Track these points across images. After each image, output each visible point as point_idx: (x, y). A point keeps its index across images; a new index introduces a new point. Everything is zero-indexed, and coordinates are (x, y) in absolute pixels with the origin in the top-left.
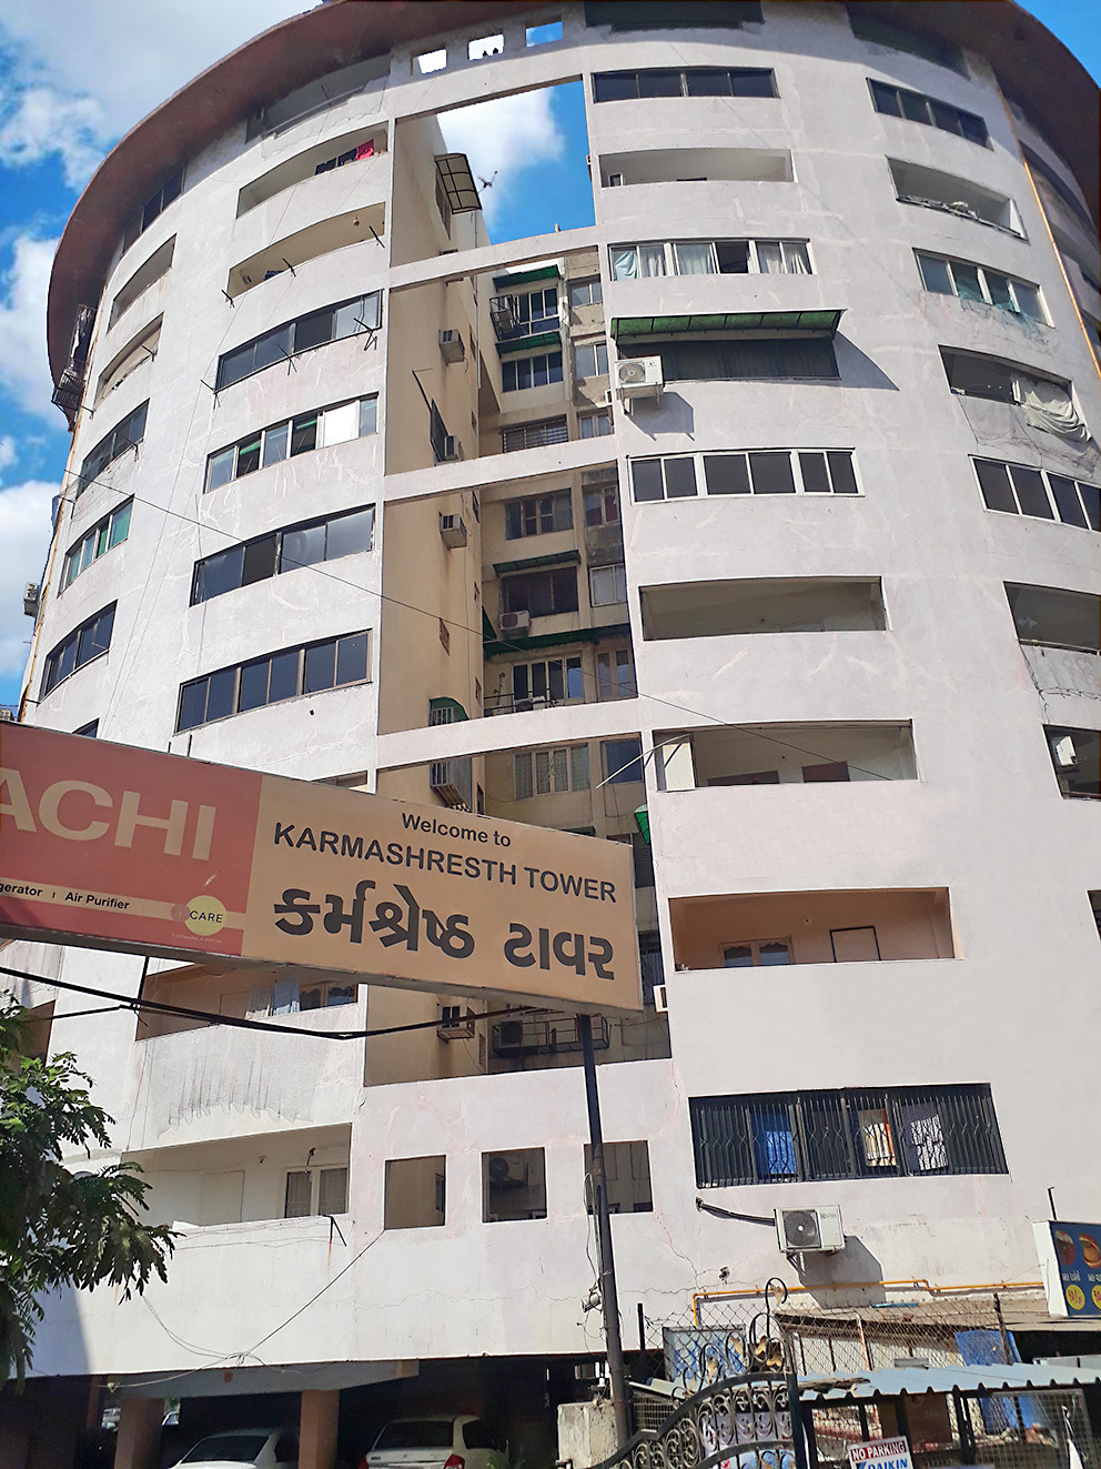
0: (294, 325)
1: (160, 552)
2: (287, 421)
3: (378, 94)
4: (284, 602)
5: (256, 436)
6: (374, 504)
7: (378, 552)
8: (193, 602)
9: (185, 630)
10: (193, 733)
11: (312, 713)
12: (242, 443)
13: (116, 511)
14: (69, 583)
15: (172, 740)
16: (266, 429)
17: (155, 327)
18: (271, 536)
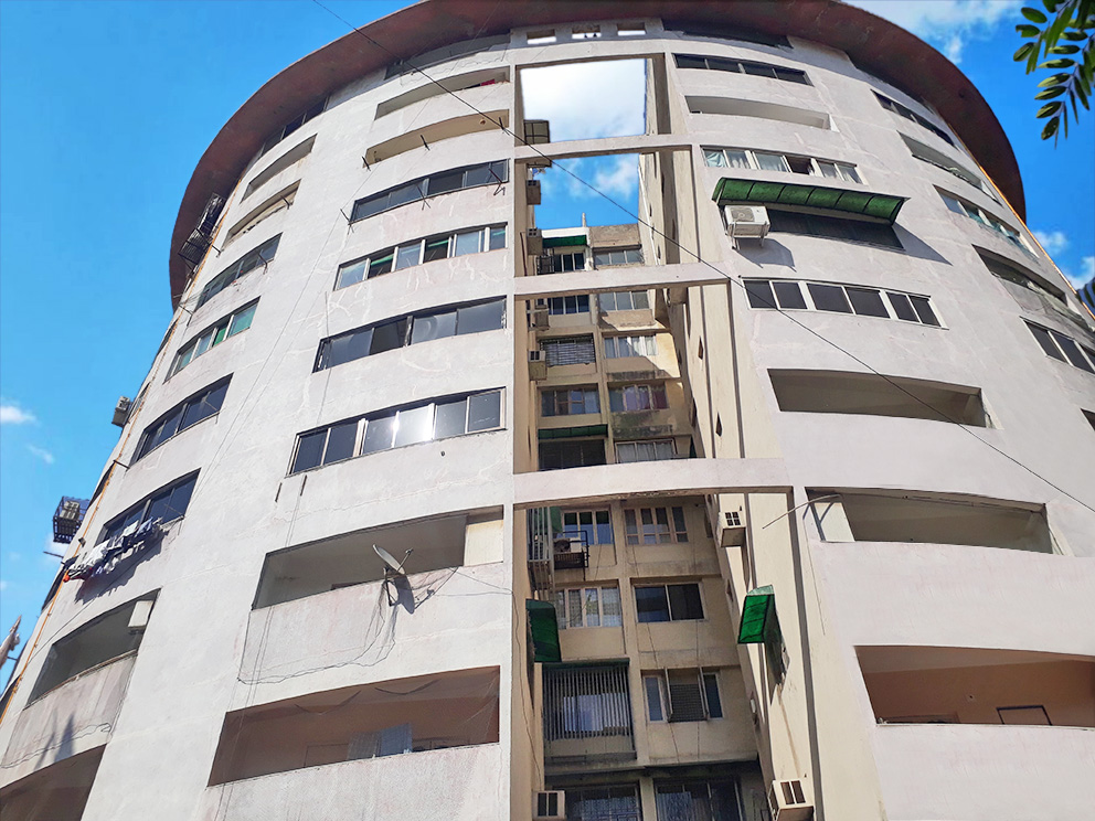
0: (428, 180)
1: (284, 334)
2: (419, 240)
3: (501, 52)
4: (414, 366)
5: (390, 251)
6: (505, 297)
7: (509, 331)
8: (316, 369)
9: (306, 391)
10: (308, 474)
11: (443, 454)
12: (373, 257)
13: (239, 312)
14: (178, 370)
15: (285, 482)
16: (400, 246)
17: (293, 189)
18: (403, 318)
